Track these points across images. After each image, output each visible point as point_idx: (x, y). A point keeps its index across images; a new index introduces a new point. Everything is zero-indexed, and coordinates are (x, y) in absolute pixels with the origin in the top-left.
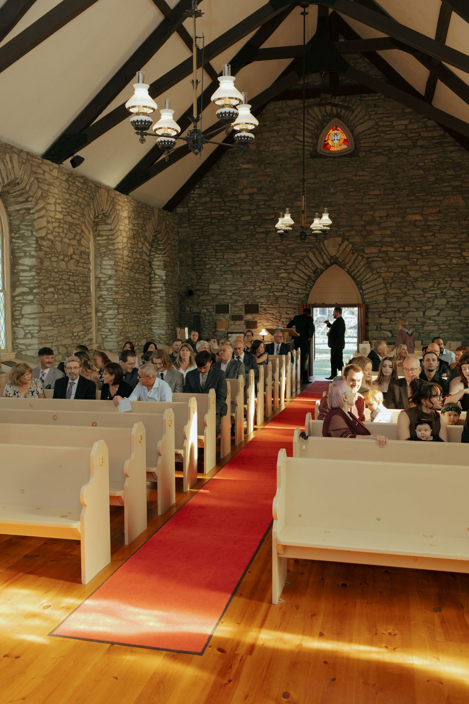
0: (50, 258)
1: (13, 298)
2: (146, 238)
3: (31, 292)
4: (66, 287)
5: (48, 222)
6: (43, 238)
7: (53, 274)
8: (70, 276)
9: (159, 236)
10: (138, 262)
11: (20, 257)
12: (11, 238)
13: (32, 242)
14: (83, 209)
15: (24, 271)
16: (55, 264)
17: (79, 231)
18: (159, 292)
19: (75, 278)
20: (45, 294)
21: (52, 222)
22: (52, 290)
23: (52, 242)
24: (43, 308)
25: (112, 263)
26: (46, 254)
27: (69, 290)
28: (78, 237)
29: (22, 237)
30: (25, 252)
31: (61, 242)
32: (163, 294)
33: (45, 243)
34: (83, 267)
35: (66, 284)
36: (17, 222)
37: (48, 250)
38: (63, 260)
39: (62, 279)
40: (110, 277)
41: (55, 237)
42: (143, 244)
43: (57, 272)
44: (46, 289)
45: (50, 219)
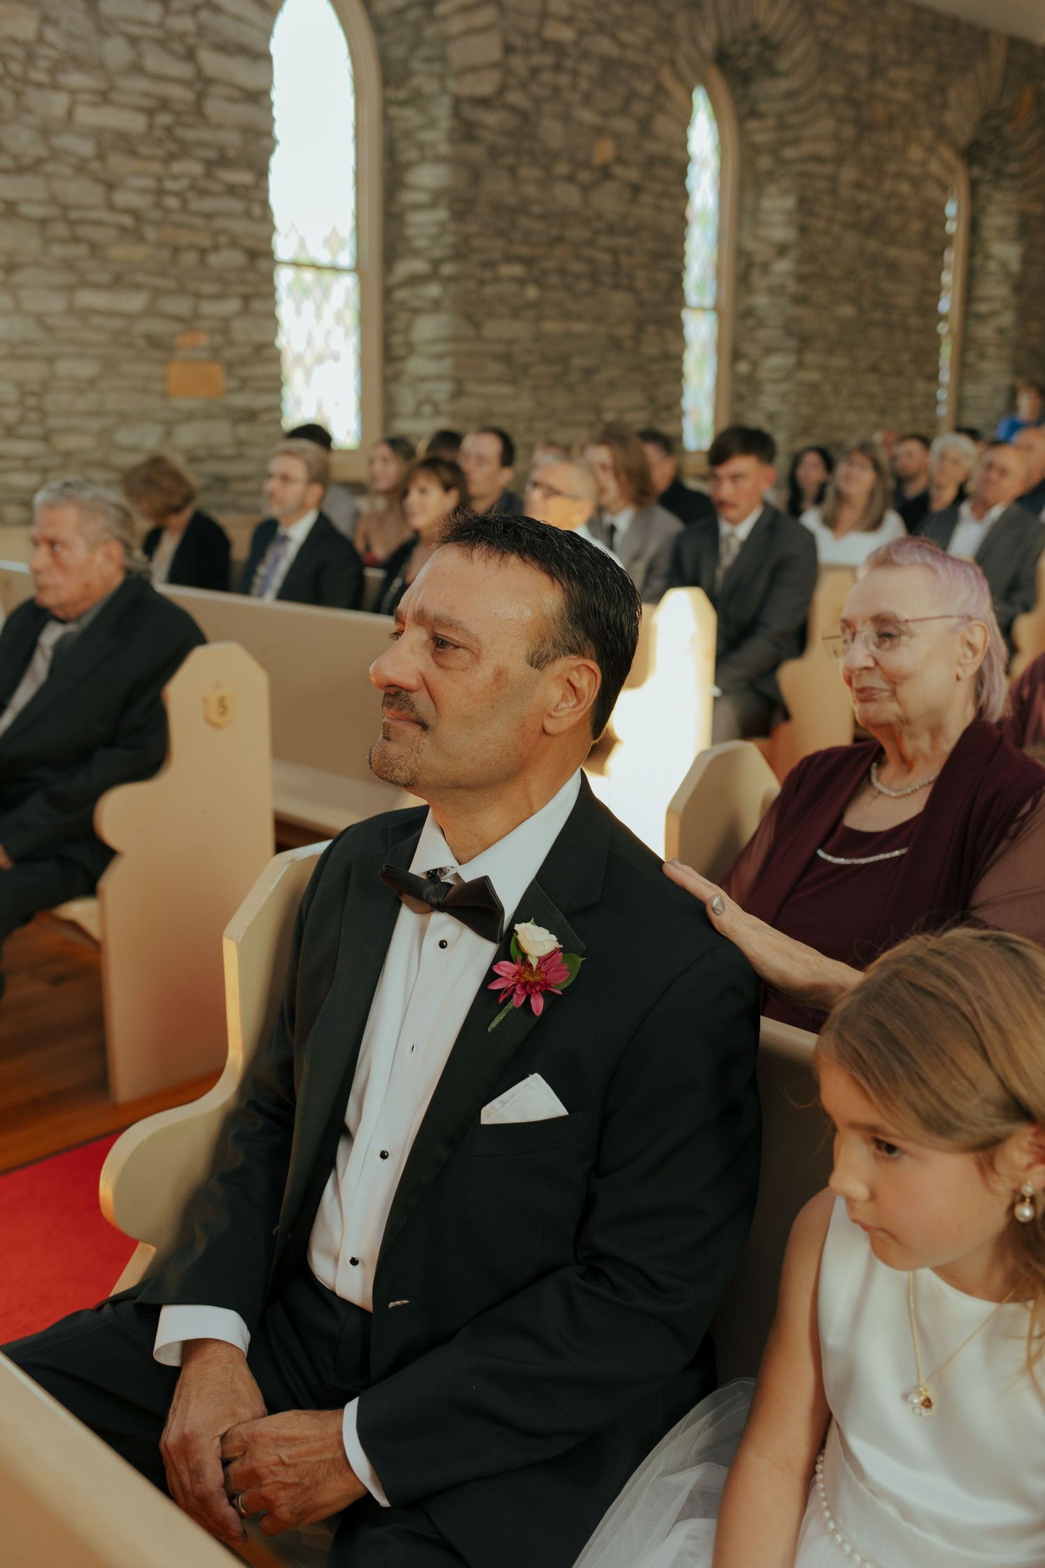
0: (512, 170)
1: (387, 293)
2: (942, 132)
3: (433, 276)
4: (578, 267)
5: (508, 49)
6: (484, 102)
7: (524, 222)
8: (597, 232)
9: (1007, 130)
10: (900, 209)
11: (409, 165)
12: (387, 103)
13: (442, 111)
14: (670, 17)
15: (418, 207)
16: (531, 191)
17: (646, 89)
18: (994, 314)
19: (621, 241)
20: (482, 283)
21: (527, 52)
22: (516, 270)
23: (524, 115)
24: (477, 326)
25: (789, 203)
26: (494, 153)
27: (594, 277)
28: (639, 108)
29: (417, 100)
30: (422, 146)
31: (566, 118)
32: (1007, 319)
33: (492, 118)
34: (658, 208)
35: (578, 257)
36: (398, 52)
37: (503, 142)
38: (570, 178)
39: (559, 240)
40: (782, 250)
41: (538, 101)
42: (930, 150)
43: (542, 217)
44: (490, 265)
45: (518, 41)
